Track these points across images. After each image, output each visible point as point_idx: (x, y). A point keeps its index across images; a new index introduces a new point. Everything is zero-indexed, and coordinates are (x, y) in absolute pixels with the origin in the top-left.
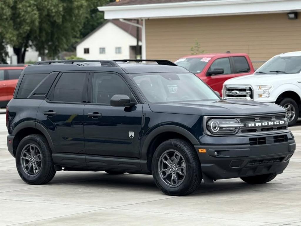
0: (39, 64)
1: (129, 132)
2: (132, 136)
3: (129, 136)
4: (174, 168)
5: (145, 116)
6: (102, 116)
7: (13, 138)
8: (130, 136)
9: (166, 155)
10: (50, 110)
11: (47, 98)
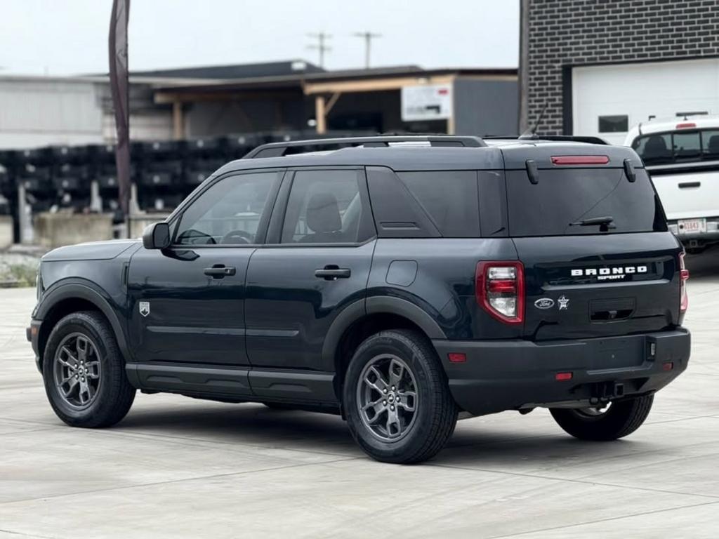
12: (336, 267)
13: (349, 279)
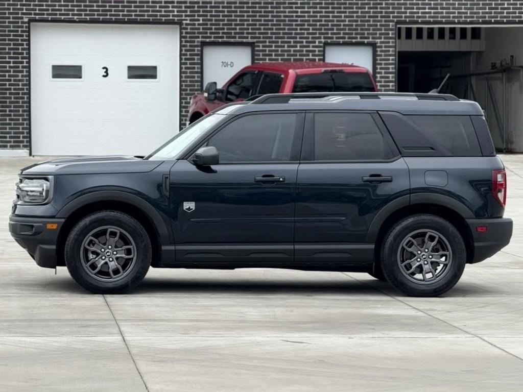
12: (379, 176)
13: (392, 183)
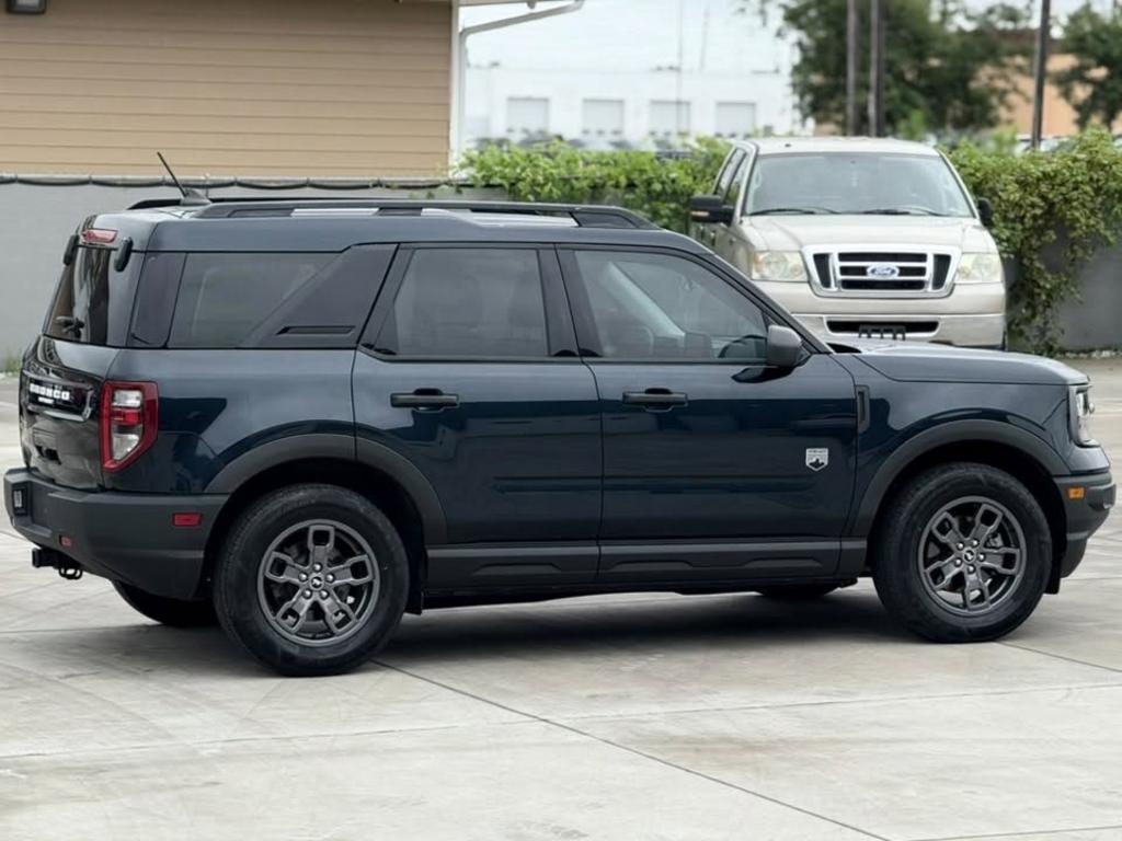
0: (234, 212)
1: (808, 450)
2: (820, 461)
3: (807, 464)
4: (972, 554)
5: (866, 394)
6: (690, 402)
7: (223, 503)
8: (811, 464)
9: (946, 515)
10: (418, 387)
11: (362, 342)
